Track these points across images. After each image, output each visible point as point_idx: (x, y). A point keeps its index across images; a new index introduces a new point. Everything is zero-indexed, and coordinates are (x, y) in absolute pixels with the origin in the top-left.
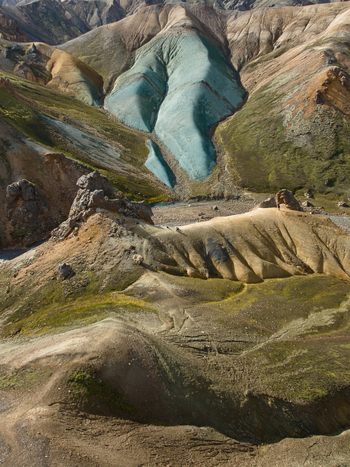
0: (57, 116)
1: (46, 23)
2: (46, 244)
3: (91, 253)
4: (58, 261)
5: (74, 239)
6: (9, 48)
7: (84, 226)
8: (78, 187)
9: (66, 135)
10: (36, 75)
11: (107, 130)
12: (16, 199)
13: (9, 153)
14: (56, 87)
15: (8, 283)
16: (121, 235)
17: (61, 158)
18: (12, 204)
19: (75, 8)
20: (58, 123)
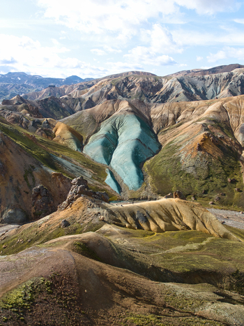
0: (59, 155)
1: (51, 109)
2: (55, 213)
3: (78, 215)
4: (62, 219)
5: (70, 209)
6: (34, 121)
7: (75, 203)
8: (72, 185)
9: (63, 164)
10: (47, 135)
11: (84, 163)
12: (37, 196)
13: (34, 172)
14: (58, 141)
15: (36, 230)
16: (93, 207)
17: (60, 176)
18: (35, 198)
19: (67, 101)
20: (59, 158)
